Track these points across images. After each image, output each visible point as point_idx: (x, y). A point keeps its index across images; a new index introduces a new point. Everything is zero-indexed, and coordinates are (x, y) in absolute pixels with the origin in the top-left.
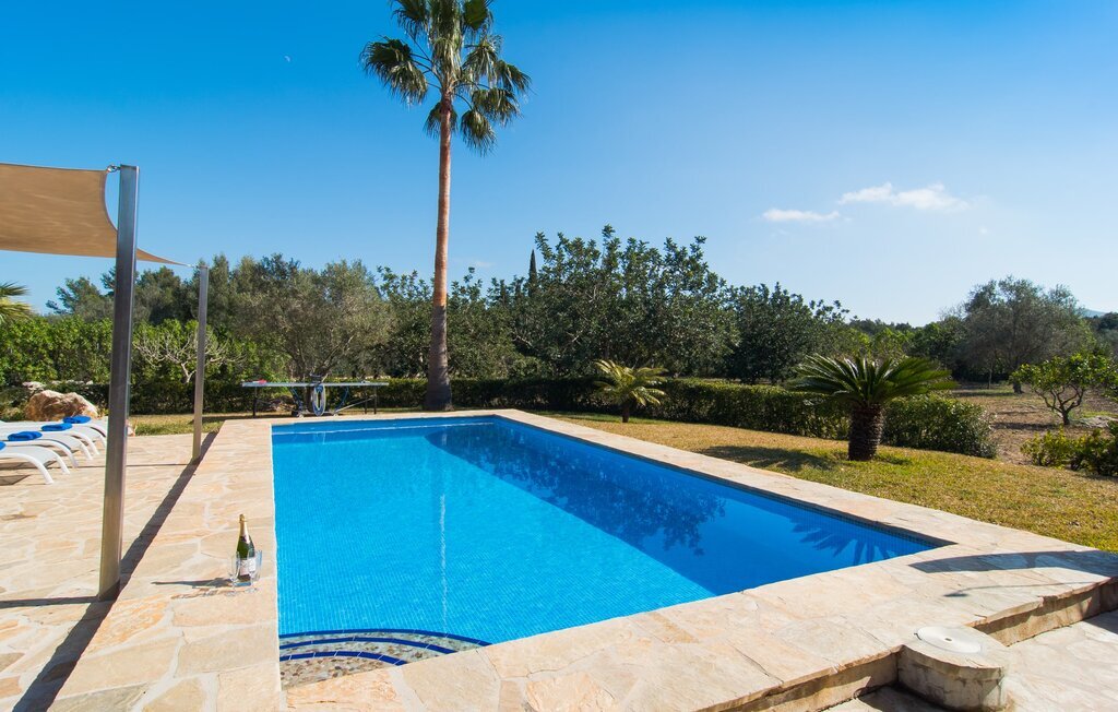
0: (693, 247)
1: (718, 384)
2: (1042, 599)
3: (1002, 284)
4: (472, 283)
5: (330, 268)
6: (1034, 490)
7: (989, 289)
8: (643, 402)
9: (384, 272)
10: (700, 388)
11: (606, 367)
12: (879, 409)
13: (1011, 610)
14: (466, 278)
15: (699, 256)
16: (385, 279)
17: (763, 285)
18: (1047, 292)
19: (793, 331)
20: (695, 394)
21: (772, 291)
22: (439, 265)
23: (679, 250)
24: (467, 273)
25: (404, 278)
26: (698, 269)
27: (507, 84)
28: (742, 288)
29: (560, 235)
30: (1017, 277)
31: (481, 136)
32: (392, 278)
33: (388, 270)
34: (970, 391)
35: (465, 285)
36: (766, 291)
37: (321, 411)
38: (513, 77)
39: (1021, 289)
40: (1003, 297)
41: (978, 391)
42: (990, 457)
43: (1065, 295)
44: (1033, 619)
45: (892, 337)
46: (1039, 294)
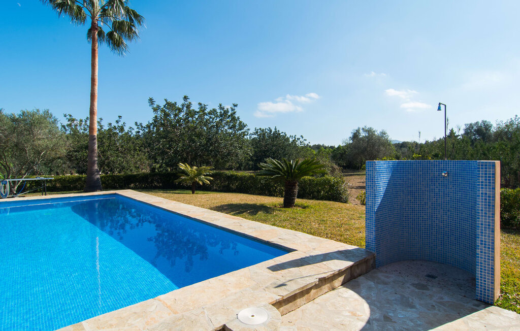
0: (232, 109)
1: (240, 173)
2: (318, 279)
3: (363, 129)
4: (120, 124)
5: (24, 113)
6: (353, 217)
7: (358, 131)
8: (201, 183)
9: (68, 117)
10: (232, 176)
11: (182, 166)
12: (295, 183)
13: (299, 289)
14: (117, 121)
15: (234, 113)
16: (69, 121)
17: (270, 128)
18: (378, 132)
19: (282, 148)
20: (231, 178)
21: (273, 130)
22: (92, 112)
23: (225, 109)
24: (118, 119)
25: (81, 121)
26: (234, 119)
27: (131, 19)
28: (260, 129)
29: (166, 100)
30: (368, 127)
31: (118, 46)
32: (73, 120)
33: (70, 116)
34: (352, 173)
35: (116, 125)
36: (271, 131)
37: (6, 195)
38: (134, 16)
39: (370, 131)
40: (363, 134)
41: (355, 173)
42: (346, 202)
43: (385, 134)
44: (313, 291)
45: (324, 151)
46: (376, 133)
